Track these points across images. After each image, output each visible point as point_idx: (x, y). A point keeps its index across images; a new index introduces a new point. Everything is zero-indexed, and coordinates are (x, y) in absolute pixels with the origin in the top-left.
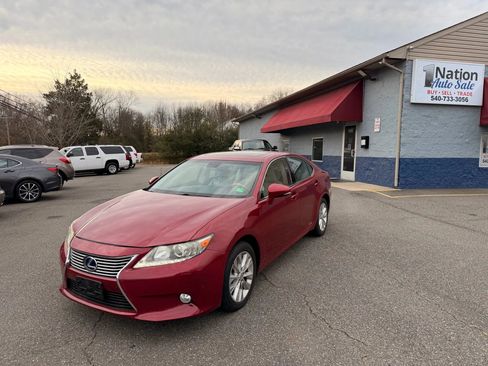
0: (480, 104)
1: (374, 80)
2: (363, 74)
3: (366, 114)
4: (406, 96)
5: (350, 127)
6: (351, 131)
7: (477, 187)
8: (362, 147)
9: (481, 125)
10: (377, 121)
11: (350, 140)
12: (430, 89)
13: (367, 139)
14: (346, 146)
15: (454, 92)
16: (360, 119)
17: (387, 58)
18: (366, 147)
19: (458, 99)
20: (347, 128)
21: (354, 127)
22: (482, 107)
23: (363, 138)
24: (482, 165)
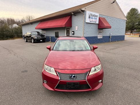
0: (98, 23)
1: (75, 15)
2: (73, 13)
3: (73, 25)
4: (85, 21)
5: (68, 28)
6: (68, 30)
7: (97, 43)
8: (72, 34)
9: (98, 29)
10: (77, 27)
11: (68, 32)
12: (89, 19)
13: (74, 32)
14: (67, 34)
15: (94, 20)
16: (71, 26)
17: (81, 10)
18: (74, 34)
19: (95, 22)
20: (67, 29)
21: (69, 29)
22: (99, 24)
23: (72, 32)
24: (98, 38)
